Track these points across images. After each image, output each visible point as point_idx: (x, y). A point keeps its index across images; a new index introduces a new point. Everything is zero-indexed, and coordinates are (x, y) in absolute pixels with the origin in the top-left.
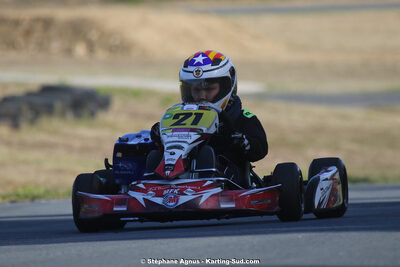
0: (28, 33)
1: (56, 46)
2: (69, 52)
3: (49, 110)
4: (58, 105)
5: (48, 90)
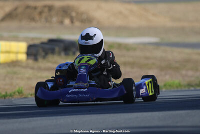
0: (41, 13)
1: (55, 19)
2: (62, 22)
3: (53, 51)
4: (57, 49)
5: (51, 41)
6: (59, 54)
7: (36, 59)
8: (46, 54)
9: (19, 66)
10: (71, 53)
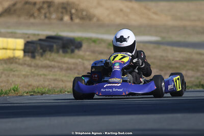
0: (39, 9)
2: (61, 19)
4: (55, 46)
5: (49, 38)
6: (58, 52)
7: (33, 57)
8: (44, 51)
9: (16, 63)
10: (69, 51)
